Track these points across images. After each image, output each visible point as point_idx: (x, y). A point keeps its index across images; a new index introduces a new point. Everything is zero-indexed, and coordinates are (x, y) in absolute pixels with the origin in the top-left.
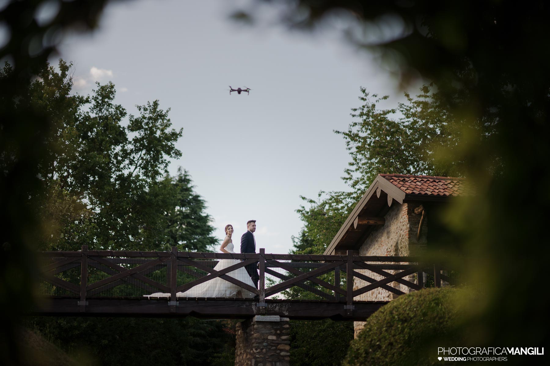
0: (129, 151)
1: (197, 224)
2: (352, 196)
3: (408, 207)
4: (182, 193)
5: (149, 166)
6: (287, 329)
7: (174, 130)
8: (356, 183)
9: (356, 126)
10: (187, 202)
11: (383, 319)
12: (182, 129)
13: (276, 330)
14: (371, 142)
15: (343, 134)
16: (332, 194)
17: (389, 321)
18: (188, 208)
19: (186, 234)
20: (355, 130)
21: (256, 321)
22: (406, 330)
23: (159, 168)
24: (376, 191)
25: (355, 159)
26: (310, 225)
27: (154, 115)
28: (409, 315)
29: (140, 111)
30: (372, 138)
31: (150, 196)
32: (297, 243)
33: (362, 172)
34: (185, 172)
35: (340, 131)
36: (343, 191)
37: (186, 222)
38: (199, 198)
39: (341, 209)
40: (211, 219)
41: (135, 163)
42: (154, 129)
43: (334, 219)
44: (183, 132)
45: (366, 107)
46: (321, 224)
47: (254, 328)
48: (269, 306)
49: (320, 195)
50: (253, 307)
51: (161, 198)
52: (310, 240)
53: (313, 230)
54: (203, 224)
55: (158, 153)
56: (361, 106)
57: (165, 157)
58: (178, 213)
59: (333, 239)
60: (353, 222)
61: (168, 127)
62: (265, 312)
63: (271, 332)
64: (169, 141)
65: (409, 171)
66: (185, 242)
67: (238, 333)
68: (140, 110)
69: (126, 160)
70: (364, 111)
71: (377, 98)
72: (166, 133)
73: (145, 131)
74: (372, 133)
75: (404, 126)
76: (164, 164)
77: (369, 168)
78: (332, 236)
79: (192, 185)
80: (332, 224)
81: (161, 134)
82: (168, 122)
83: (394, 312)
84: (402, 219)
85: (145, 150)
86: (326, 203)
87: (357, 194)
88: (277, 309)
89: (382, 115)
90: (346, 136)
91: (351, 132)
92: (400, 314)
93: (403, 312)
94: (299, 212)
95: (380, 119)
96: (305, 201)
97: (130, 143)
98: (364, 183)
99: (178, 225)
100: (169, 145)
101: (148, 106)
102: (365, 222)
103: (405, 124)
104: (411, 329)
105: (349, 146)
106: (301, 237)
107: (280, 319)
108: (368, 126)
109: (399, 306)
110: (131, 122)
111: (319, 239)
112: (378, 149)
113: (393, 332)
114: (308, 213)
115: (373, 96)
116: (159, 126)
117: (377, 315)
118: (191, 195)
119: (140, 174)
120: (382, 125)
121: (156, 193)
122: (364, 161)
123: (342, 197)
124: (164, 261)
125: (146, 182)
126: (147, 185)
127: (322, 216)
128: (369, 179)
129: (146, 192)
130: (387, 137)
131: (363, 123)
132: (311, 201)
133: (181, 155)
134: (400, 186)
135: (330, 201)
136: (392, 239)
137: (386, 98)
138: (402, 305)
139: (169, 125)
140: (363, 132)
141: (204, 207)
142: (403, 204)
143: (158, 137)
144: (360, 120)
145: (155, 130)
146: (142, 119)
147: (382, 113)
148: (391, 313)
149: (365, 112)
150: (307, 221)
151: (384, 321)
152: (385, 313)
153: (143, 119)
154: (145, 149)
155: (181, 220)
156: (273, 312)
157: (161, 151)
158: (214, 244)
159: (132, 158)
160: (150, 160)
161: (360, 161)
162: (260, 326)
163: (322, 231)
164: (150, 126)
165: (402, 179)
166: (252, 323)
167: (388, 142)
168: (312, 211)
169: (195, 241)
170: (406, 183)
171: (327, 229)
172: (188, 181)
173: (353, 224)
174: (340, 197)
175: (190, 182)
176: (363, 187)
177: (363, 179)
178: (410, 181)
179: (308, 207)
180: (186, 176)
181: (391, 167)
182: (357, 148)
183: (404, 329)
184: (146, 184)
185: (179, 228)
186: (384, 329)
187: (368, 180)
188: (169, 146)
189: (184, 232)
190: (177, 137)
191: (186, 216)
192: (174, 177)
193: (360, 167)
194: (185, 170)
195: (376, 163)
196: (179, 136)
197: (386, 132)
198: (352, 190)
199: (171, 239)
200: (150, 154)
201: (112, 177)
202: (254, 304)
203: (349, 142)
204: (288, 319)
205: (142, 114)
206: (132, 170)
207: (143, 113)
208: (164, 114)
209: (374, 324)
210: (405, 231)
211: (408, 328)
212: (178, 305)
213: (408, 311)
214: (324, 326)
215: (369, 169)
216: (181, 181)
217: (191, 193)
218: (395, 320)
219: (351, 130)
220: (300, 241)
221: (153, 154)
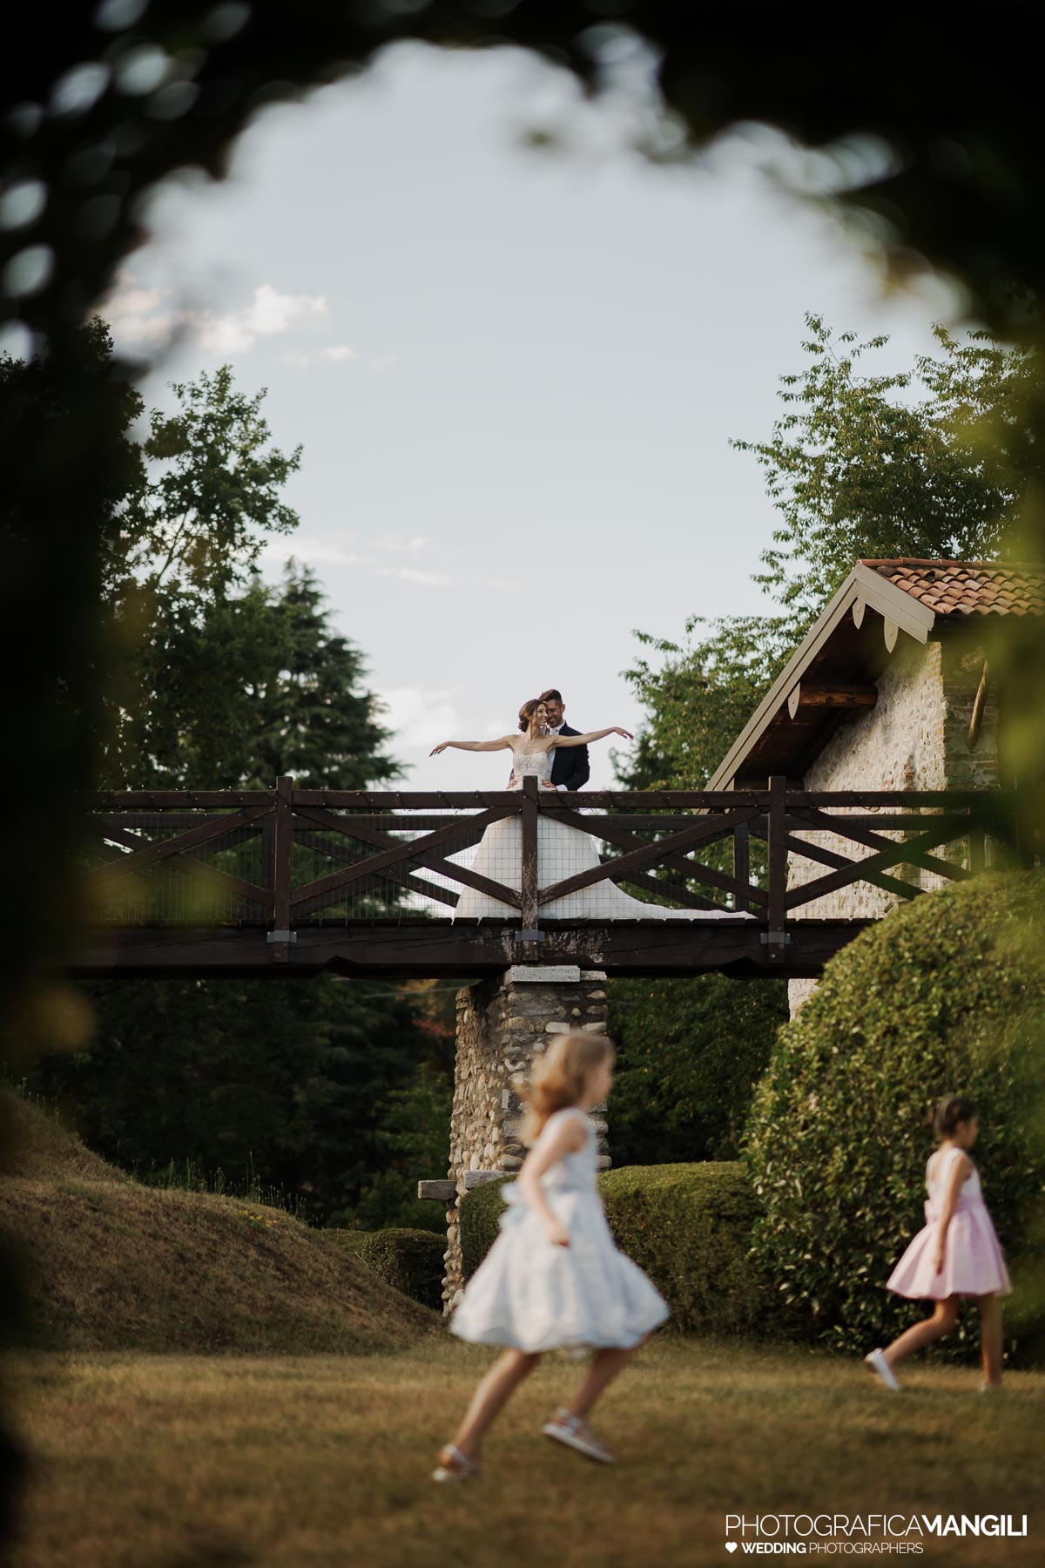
0: (149, 514)
1: (339, 722)
2: (783, 629)
3: (943, 651)
4: (299, 633)
5: (208, 555)
6: (601, 1001)
7: (277, 452)
8: (795, 591)
9: (795, 425)
10: (312, 659)
11: (870, 963)
12: (301, 448)
13: (570, 1006)
14: (836, 472)
15: (758, 451)
16: (724, 625)
17: (888, 966)
18: (315, 676)
19: (307, 751)
20: (790, 438)
21: (514, 983)
22: (934, 990)
23: (234, 560)
24: (850, 610)
25: (793, 521)
26: (661, 716)
27: (222, 410)
28: (944, 949)
29: (181, 400)
30: (840, 460)
31: (209, 640)
32: (625, 769)
33: (812, 560)
34: (307, 572)
35: (749, 443)
36: (756, 615)
37: (307, 715)
38: (345, 647)
39: (752, 667)
40: (378, 707)
41: (167, 548)
42: (220, 448)
43: (730, 696)
44: (301, 457)
45: (823, 370)
46: (693, 710)
47: (506, 1001)
48: (551, 939)
49: (690, 628)
50: (503, 944)
51: (239, 643)
52: (663, 760)
53: (671, 728)
54: (358, 721)
55: (231, 518)
56: (808, 369)
57: (251, 527)
58: (287, 689)
59: (726, 753)
60: (786, 701)
61: (259, 444)
62: (539, 957)
63: (556, 1013)
64: (263, 484)
65: (946, 553)
66: (307, 773)
67: (463, 1018)
68: (180, 395)
69: (141, 538)
70: (816, 382)
71: (854, 345)
72: (254, 459)
73: (195, 455)
74: (839, 445)
75: (932, 424)
76: (248, 548)
77: (833, 547)
78: (724, 747)
79: (326, 609)
80: (726, 708)
81: (241, 464)
82: (261, 429)
83: (901, 941)
84: (926, 687)
85: (195, 509)
86: (709, 650)
87: (799, 623)
88: (572, 948)
89: (870, 391)
90: (765, 457)
91: (780, 443)
92: (917, 947)
93: (927, 941)
94: (632, 679)
95: (865, 404)
96: (649, 646)
97: (153, 489)
98: (819, 590)
99: (284, 725)
100: (262, 493)
101: (202, 383)
102: (820, 699)
103: (934, 417)
104: (948, 988)
105: (776, 485)
106: (636, 752)
107: (581, 976)
108: (829, 426)
109: (916, 925)
110: (156, 431)
111: (688, 755)
112: (857, 491)
113: (897, 998)
114: (656, 679)
115: (844, 337)
116: (236, 442)
117: (853, 952)
118: (322, 638)
119: (182, 578)
120: (868, 421)
121: (226, 632)
122: (817, 526)
123: (755, 632)
124: (256, 817)
125: (199, 601)
126: (201, 611)
127: (696, 688)
128: (831, 576)
129: (196, 630)
130: (884, 456)
131: (816, 418)
132: (666, 646)
133: (295, 522)
134: (918, 591)
135: (720, 646)
136: (897, 745)
137: (882, 344)
138: (923, 921)
139: (264, 438)
140: (815, 444)
141: (362, 673)
142: (928, 645)
143: (232, 472)
144: (805, 409)
145: (223, 452)
146: (186, 422)
147: (868, 385)
148: (893, 944)
149: (819, 385)
150: (654, 705)
151: (872, 968)
152: (875, 947)
153: (189, 422)
154: (194, 506)
155: (293, 710)
156: (561, 955)
157: (240, 511)
158: (388, 776)
159: (158, 533)
160: (210, 537)
161: (804, 526)
162: (524, 995)
163: (699, 729)
164: (210, 442)
165: (926, 573)
166: (502, 988)
167: (886, 468)
168: (670, 675)
169: (335, 768)
170: (938, 584)
171: (711, 725)
172: (314, 598)
173: (785, 706)
174: (749, 633)
175: (320, 601)
176: (814, 601)
177: (816, 579)
178: (949, 578)
179: (658, 663)
180: (307, 583)
181: (894, 541)
182: (797, 490)
183: (929, 989)
184: (199, 607)
185: (289, 733)
186: (874, 989)
187: (828, 581)
188: (262, 499)
189: (302, 746)
190: (285, 472)
191: (310, 699)
192: (274, 588)
193: (807, 546)
194: (305, 565)
195: (852, 532)
196: (289, 469)
197: (879, 442)
198: (784, 612)
199: (266, 766)
200: (209, 521)
201: (105, 588)
202: (507, 933)
203: (775, 472)
204: (602, 976)
205: (186, 407)
206: (158, 568)
207: (188, 405)
208: (250, 404)
209: (846, 977)
210: (933, 723)
211: (941, 984)
212: (294, 940)
213: (941, 936)
214: (703, 1002)
215: (833, 551)
216: (293, 599)
217: (321, 631)
218: (903, 965)
219: (779, 439)
220: (632, 763)
221: (218, 522)
